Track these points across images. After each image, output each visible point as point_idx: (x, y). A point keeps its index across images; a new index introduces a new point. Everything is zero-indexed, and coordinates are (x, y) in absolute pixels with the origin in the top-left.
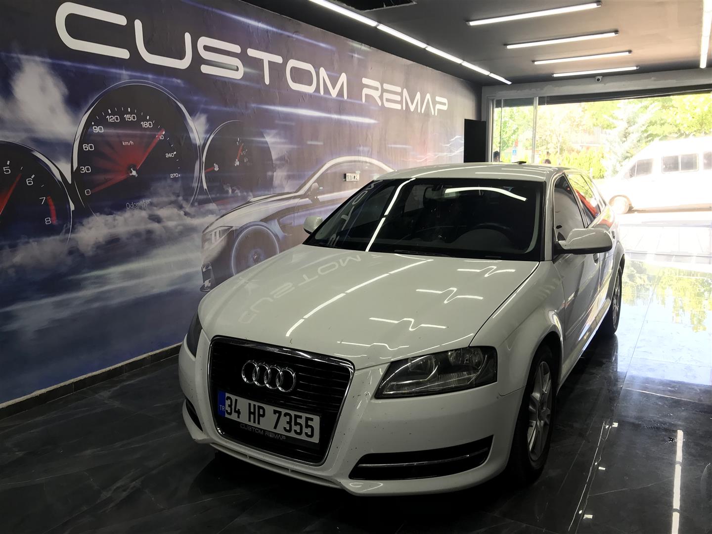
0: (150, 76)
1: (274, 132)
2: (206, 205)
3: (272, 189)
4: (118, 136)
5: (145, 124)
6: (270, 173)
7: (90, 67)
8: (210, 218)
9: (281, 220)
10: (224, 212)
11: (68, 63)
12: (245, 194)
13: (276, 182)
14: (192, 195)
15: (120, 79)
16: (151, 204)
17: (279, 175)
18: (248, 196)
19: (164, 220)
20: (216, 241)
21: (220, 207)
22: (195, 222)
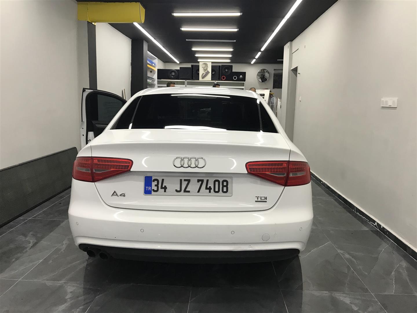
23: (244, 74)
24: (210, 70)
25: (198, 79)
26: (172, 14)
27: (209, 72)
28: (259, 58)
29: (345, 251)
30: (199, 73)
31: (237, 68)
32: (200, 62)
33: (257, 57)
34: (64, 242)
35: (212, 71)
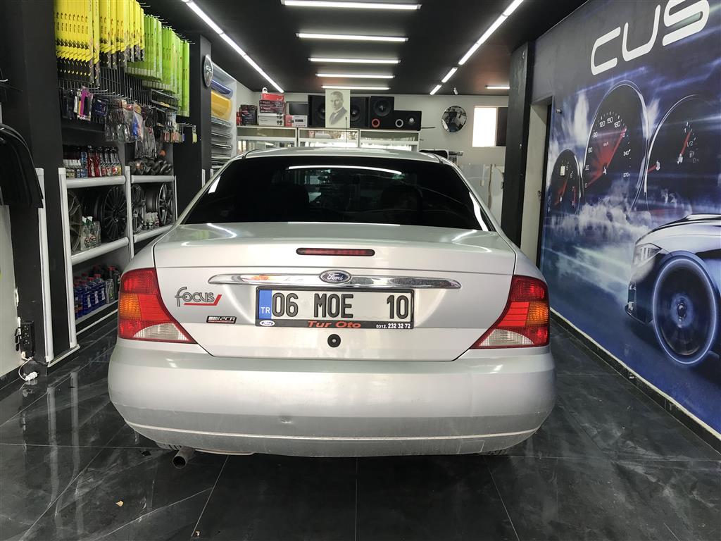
0: (625, 75)
2: (643, 212)
4: (603, 138)
5: (617, 125)
7: (599, 85)
8: (643, 230)
10: (656, 226)
11: (591, 88)
12: (683, 205)
14: (634, 198)
15: (609, 87)
16: (610, 201)
18: (685, 210)
19: (614, 219)
20: (644, 260)
21: (655, 218)
22: (632, 229)
23: (418, 115)
24: (347, 105)
25: (324, 126)
27: (346, 111)
28: (449, 81)
30: (324, 114)
31: (403, 103)
32: (326, 91)
33: (445, 80)
35: (353, 107)
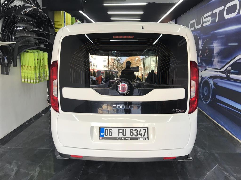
0: (196, 32)
1: (217, 41)
3: (213, 66)
6: (213, 59)
9: (213, 80)
10: (202, 71)
12: (206, 66)
13: (214, 63)
17: (216, 60)
18: (207, 67)
21: (201, 69)
26: (103, 4)
29: (230, 173)
34: (37, 170)
